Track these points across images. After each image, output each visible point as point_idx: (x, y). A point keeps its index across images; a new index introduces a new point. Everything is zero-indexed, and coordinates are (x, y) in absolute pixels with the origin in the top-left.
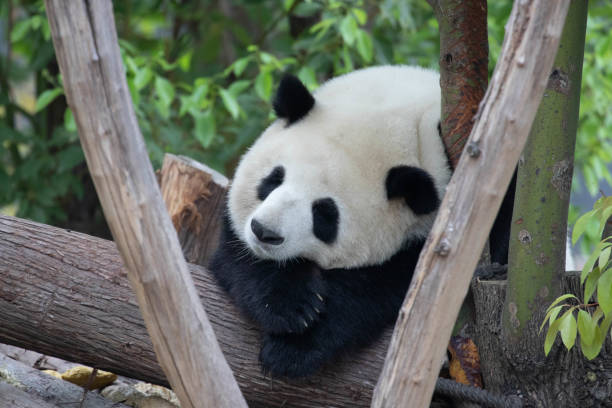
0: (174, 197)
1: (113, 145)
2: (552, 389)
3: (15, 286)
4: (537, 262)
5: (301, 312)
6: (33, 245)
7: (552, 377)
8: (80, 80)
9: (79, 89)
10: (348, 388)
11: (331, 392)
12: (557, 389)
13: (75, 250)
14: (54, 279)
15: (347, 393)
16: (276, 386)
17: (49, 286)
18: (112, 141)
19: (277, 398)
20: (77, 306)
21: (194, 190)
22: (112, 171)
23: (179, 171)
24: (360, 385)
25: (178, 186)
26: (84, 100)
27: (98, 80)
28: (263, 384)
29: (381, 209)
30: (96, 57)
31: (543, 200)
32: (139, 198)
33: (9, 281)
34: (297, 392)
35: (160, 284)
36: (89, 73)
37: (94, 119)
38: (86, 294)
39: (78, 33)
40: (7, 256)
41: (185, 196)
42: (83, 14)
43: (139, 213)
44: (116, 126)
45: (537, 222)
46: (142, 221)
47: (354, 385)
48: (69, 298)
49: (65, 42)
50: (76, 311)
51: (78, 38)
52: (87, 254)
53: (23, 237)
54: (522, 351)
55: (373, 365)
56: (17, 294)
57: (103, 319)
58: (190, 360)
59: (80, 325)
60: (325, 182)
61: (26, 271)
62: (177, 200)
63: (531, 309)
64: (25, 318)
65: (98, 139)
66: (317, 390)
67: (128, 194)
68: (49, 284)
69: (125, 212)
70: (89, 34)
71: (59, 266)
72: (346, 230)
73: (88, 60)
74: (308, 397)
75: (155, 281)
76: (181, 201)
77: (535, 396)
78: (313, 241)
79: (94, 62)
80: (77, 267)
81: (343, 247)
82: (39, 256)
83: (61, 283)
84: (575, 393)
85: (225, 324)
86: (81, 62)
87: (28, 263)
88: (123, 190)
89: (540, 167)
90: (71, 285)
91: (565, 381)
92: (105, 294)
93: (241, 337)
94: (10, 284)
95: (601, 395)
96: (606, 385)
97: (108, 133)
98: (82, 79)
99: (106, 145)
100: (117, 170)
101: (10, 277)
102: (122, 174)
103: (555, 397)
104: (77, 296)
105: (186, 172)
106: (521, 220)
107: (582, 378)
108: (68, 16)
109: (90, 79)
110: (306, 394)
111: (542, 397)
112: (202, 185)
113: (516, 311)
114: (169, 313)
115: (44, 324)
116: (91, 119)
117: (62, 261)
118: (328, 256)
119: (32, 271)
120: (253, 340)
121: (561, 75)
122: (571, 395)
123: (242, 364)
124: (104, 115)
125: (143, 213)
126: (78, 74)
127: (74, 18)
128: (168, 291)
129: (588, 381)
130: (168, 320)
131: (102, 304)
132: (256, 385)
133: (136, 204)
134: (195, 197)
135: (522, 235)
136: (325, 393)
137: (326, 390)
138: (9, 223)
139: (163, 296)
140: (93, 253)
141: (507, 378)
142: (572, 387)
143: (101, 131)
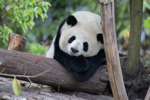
0: (16, 42)
1: (112, 36)
2: (137, 80)
3: (15, 65)
4: (136, 53)
5: (85, 67)
6: (18, 56)
7: (137, 77)
8: (107, 23)
9: (107, 25)
10: (90, 83)
11: (86, 84)
12: (138, 79)
13: (26, 56)
14: (23, 63)
15: (90, 84)
16: (74, 83)
17: (22, 65)
18: (112, 35)
19: (74, 86)
20: (29, 69)
21: (20, 41)
22: (110, 41)
23: (16, 36)
24: (93, 82)
25: (16, 40)
26: (107, 27)
27: (111, 22)
28: (71, 83)
29: (96, 43)
30: (111, 18)
31: (137, 39)
32: (115, 47)
33: (14, 64)
34: (78, 84)
35: (116, 65)
36: (110, 21)
37: (109, 31)
38: (31, 66)
39: (109, 13)
40: (13, 59)
41: (18, 42)
42: (110, 9)
43: (114, 50)
44: (113, 32)
45: (136, 44)
46: (115, 52)
47: (92, 82)
48: (27, 67)
49: (105, 15)
50: (29, 70)
51: (109, 14)
52: (29, 57)
53: (15, 54)
54: (131, 72)
55: (95, 77)
56: (16, 67)
57: (35, 71)
58: (119, 81)
59: (29, 73)
60: (85, 38)
61: (17, 62)
62: (16, 43)
63: (134, 63)
64: (17, 72)
65: (109, 35)
66: (83, 84)
67: (113, 46)
68: (22, 64)
69: (112, 50)
70: (111, 13)
71: (24, 60)
72: (90, 48)
73: (110, 18)
74: (81, 85)
75: (115, 64)
76: (18, 43)
77: (133, 81)
78: (83, 51)
79: (111, 19)
80: (28, 60)
81: (89, 52)
82: (20, 58)
83: (25, 64)
84: (141, 80)
85: (62, 70)
86: (108, 19)
87: (18, 60)
88: (112, 45)
89: (136, 32)
90: (27, 64)
91: (139, 78)
92: (35, 66)
93: (65, 73)
94: (14, 65)
95: (146, 80)
96: (147, 78)
97: (111, 33)
98: (108, 22)
99: (110, 36)
100: (112, 41)
101: (14, 63)
102: (113, 42)
103: (137, 81)
104: (29, 67)
105: (18, 37)
106: (132, 44)
107: (142, 77)
108: (107, 9)
109: (110, 22)
110: (80, 84)
111: (135, 81)
112: (22, 39)
113: (131, 63)
114: (116, 71)
115: (22, 73)
116: (108, 31)
117: (24, 59)
118: (86, 54)
119: (19, 62)
120: (68, 73)
121: (140, 12)
122: (140, 80)
123: (66, 79)
124: (111, 30)
125: (115, 50)
126: (107, 22)
127: (108, 10)
128: (117, 66)
129: (144, 77)
130: (116, 73)
131: (34, 68)
132: (69, 83)
133: (114, 48)
134: (21, 42)
135: (133, 47)
136: (84, 84)
137: (85, 83)
138: (11, 51)
139: (116, 68)
140: (30, 57)
141: (126, 78)
142: (140, 79)
143: (110, 33)
